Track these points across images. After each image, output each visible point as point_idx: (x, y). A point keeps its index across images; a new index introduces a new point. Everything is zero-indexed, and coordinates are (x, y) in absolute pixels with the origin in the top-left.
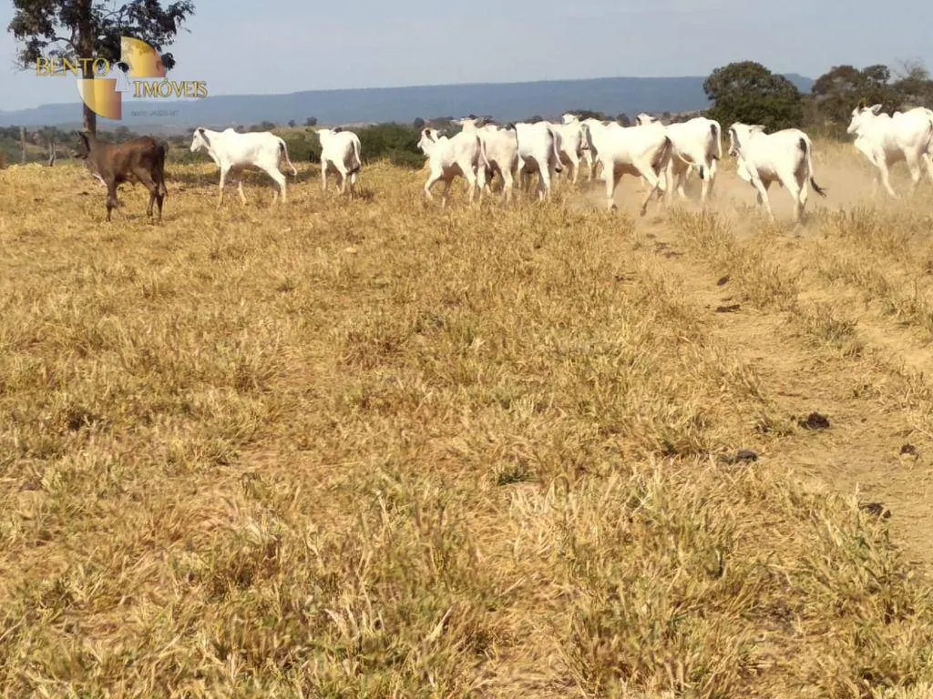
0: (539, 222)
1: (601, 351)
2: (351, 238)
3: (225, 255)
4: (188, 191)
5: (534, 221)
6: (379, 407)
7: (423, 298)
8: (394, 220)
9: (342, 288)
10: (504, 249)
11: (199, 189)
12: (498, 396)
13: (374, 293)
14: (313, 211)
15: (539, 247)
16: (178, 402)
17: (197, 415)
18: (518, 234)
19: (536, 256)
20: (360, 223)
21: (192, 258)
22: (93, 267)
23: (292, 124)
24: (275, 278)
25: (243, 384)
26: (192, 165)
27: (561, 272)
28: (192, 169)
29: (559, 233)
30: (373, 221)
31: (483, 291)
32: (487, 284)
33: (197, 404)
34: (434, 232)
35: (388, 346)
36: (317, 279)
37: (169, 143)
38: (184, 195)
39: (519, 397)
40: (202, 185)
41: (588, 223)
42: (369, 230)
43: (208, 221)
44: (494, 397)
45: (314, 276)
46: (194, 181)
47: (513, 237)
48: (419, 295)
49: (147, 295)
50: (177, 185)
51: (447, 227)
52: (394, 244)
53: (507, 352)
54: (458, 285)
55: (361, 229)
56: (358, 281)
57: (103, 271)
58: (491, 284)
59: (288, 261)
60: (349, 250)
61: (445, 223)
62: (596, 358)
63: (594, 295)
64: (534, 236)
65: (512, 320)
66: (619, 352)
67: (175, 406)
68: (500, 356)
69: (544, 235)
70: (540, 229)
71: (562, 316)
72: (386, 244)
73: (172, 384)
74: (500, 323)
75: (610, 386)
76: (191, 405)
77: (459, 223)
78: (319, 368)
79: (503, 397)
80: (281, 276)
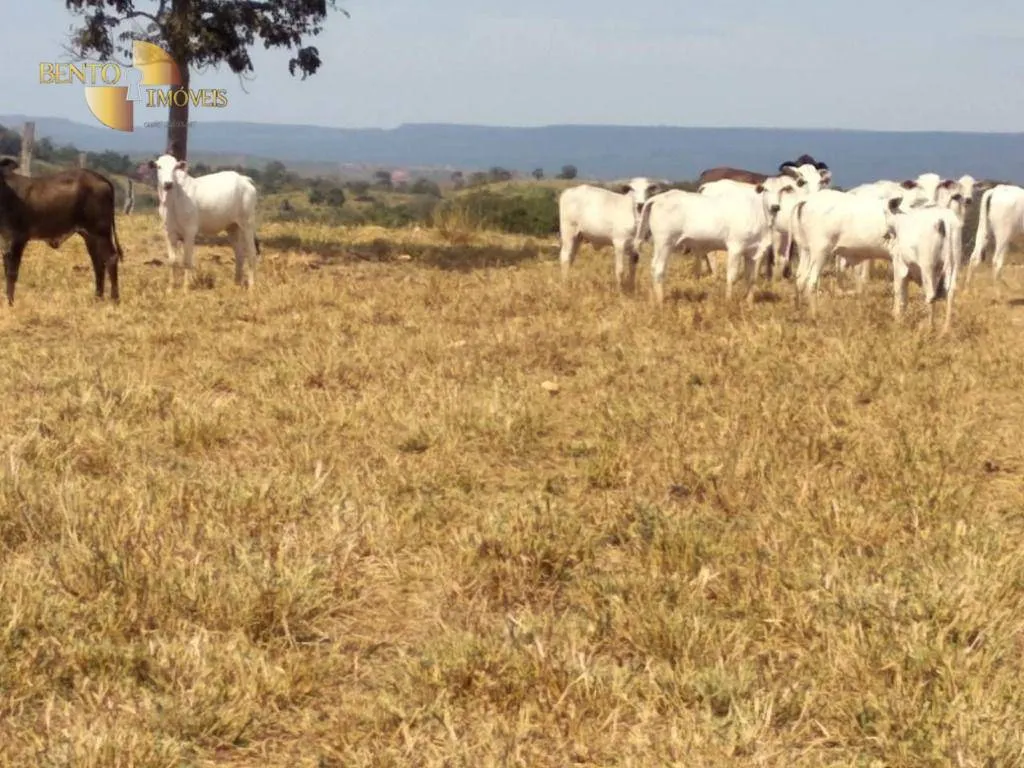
0: (875, 359)
1: (920, 611)
2: (559, 365)
3: (334, 382)
4: (325, 269)
5: (866, 357)
6: (492, 692)
7: (642, 482)
8: (639, 337)
9: (510, 452)
10: (803, 401)
11: (341, 268)
12: (710, 689)
13: (563, 464)
14: (513, 314)
15: (867, 401)
16: (129, 656)
17: (160, 681)
18: (834, 376)
19: (854, 416)
20: (579, 340)
21: (280, 381)
22: (100, 388)
23: (538, 174)
24: (403, 428)
25: (262, 628)
26: (343, 228)
27: (888, 451)
28: (341, 234)
29: (902, 379)
30: (604, 338)
31: (748, 477)
32: (756, 462)
33: (164, 662)
34: (698, 365)
35: (548, 568)
36: (472, 433)
37: (346, 192)
38: (314, 275)
39: (747, 696)
40: (347, 261)
41: (955, 367)
42: (594, 352)
43: (334, 320)
44: (701, 690)
45: (467, 428)
46: (334, 254)
47: (825, 381)
48: (638, 473)
49: (178, 443)
50: (306, 259)
51: (720, 357)
52: (624, 379)
53: (756, 595)
54: (706, 462)
55: (579, 351)
56: (544, 441)
57: (117, 395)
58: (762, 463)
59: (433, 397)
60: (548, 385)
61: (719, 349)
62: (906, 623)
63: (933, 500)
64: (861, 381)
65: (781, 535)
66: (951, 617)
67: (122, 661)
68: (744, 603)
69: (879, 381)
70: (873, 372)
71: (872, 533)
72: (611, 380)
73: (134, 616)
74: (760, 538)
75: (921, 684)
76: (152, 662)
77: (742, 352)
78: (419, 601)
79: (719, 694)
80: (413, 425)
